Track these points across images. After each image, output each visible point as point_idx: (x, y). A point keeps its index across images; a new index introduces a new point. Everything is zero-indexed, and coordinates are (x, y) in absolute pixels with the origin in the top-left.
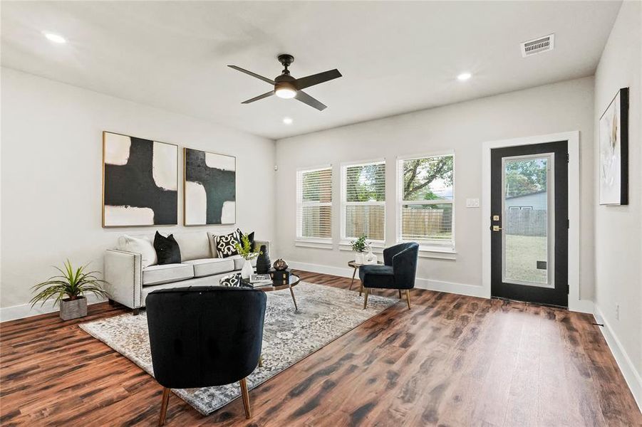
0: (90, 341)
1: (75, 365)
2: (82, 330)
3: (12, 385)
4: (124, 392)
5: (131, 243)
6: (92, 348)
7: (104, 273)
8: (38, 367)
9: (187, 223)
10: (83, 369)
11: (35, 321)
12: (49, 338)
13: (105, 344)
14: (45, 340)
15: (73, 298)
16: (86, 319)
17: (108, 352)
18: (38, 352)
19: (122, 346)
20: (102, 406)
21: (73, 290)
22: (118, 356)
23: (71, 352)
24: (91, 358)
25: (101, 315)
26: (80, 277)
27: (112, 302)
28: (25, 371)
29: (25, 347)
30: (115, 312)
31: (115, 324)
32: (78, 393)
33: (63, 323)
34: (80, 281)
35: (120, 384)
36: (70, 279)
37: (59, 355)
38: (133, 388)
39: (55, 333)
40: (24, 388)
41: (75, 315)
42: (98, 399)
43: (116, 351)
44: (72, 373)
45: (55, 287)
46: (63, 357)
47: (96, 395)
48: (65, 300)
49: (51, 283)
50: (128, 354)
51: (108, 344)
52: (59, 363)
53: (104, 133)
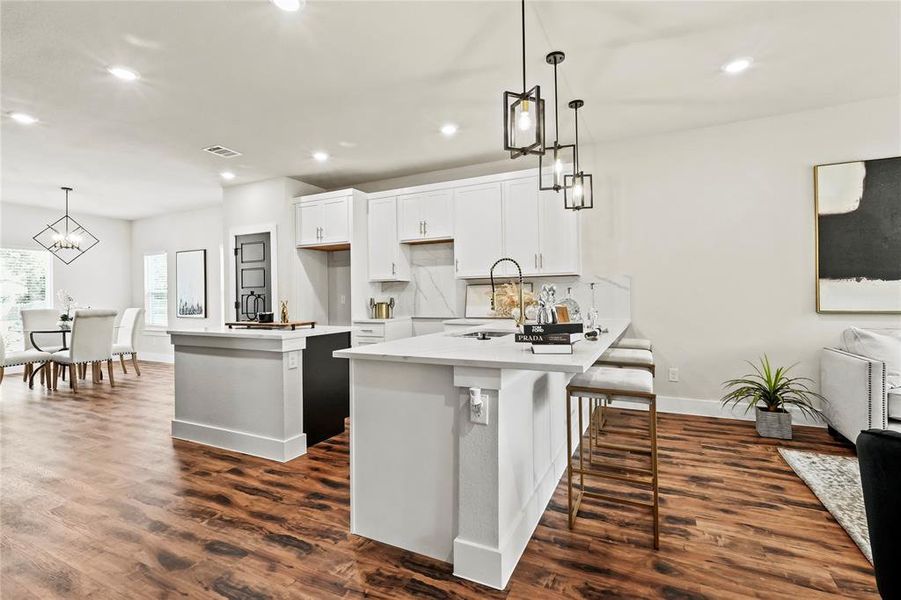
0: (790, 477)
1: (763, 501)
2: (781, 457)
3: (694, 488)
4: (829, 581)
5: (864, 341)
6: (791, 489)
7: (820, 382)
8: (722, 482)
10: (774, 512)
11: (728, 425)
12: (739, 452)
13: (811, 491)
14: (734, 451)
15: (772, 408)
16: (790, 443)
17: (813, 506)
18: (725, 463)
19: (840, 507)
20: (791, 579)
21: (771, 398)
22: (829, 520)
23: (763, 481)
24: (787, 502)
25: (812, 446)
26: (782, 382)
27: (832, 431)
28: (709, 479)
29: (713, 451)
30: (837, 449)
31: (834, 468)
32: (760, 541)
33: (758, 439)
34: (781, 388)
35: (825, 564)
36: (768, 381)
37: (746, 477)
38: (847, 584)
39: (747, 447)
40: (704, 498)
41: (775, 434)
42: (786, 566)
43: (826, 510)
44: (757, 509)
45: (749, 389)
46: (750, 482)
47: (786, 558)
48: (762, 409)
49: (746, 382)
50: (846, 523)
51: (817, 493)
52: (745, 489)
53: (815, 169)
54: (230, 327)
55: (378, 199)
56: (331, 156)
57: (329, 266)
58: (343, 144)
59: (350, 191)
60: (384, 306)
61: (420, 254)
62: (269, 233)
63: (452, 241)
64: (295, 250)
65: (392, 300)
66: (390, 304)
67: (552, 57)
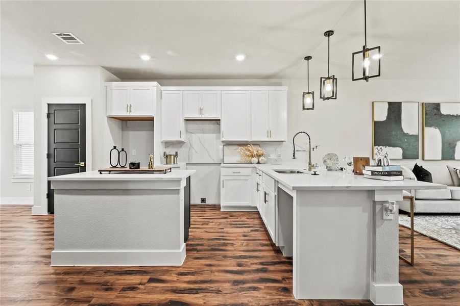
9: (426, 158)
53: (373, 103)
54: (101, 173)
55: (171, 91)
56: (152, 57)
57: (122, 131)
58: (169, 53)
59: (155, 83)
60: (173, 157)
61: (193, 126)
62: (84, 105)
63: (219, 120)
64: (106, 119)
65: (176, 153)
66: (176, 155)
67: (328, 33)
